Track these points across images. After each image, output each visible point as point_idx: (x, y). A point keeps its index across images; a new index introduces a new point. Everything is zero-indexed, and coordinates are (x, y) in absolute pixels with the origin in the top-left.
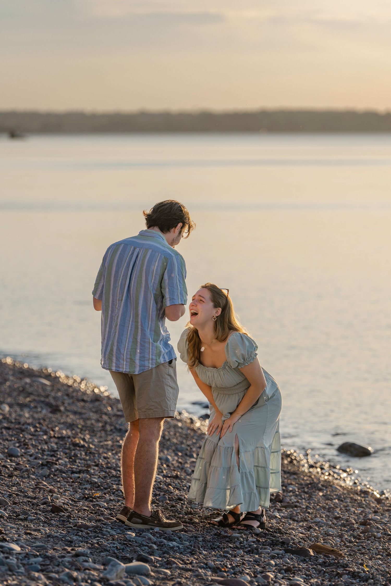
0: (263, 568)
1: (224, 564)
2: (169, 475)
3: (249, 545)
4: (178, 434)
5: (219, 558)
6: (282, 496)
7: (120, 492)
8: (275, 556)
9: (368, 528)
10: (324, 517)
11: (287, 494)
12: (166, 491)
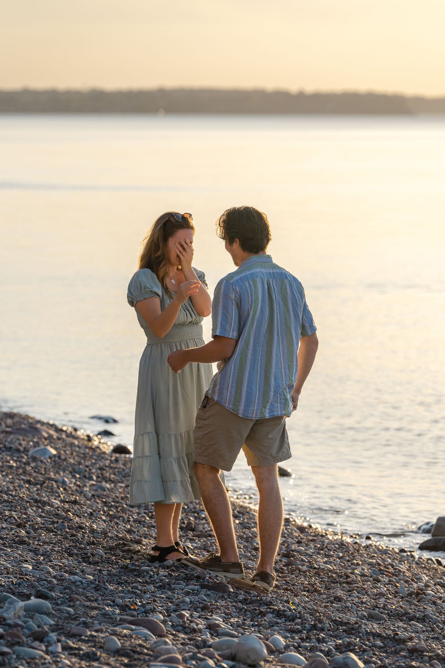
0: (177, 605)
1: (133, 601)
2: (67, 500)
3: (160, 579)
4: (75, 454)
5: (127, 594)
6: (193, 523)
7: (13, 519)
8: (190, 592)
9: (292, 560)
10: (242, 547)
11: (199, 522)
12: (65, 518)
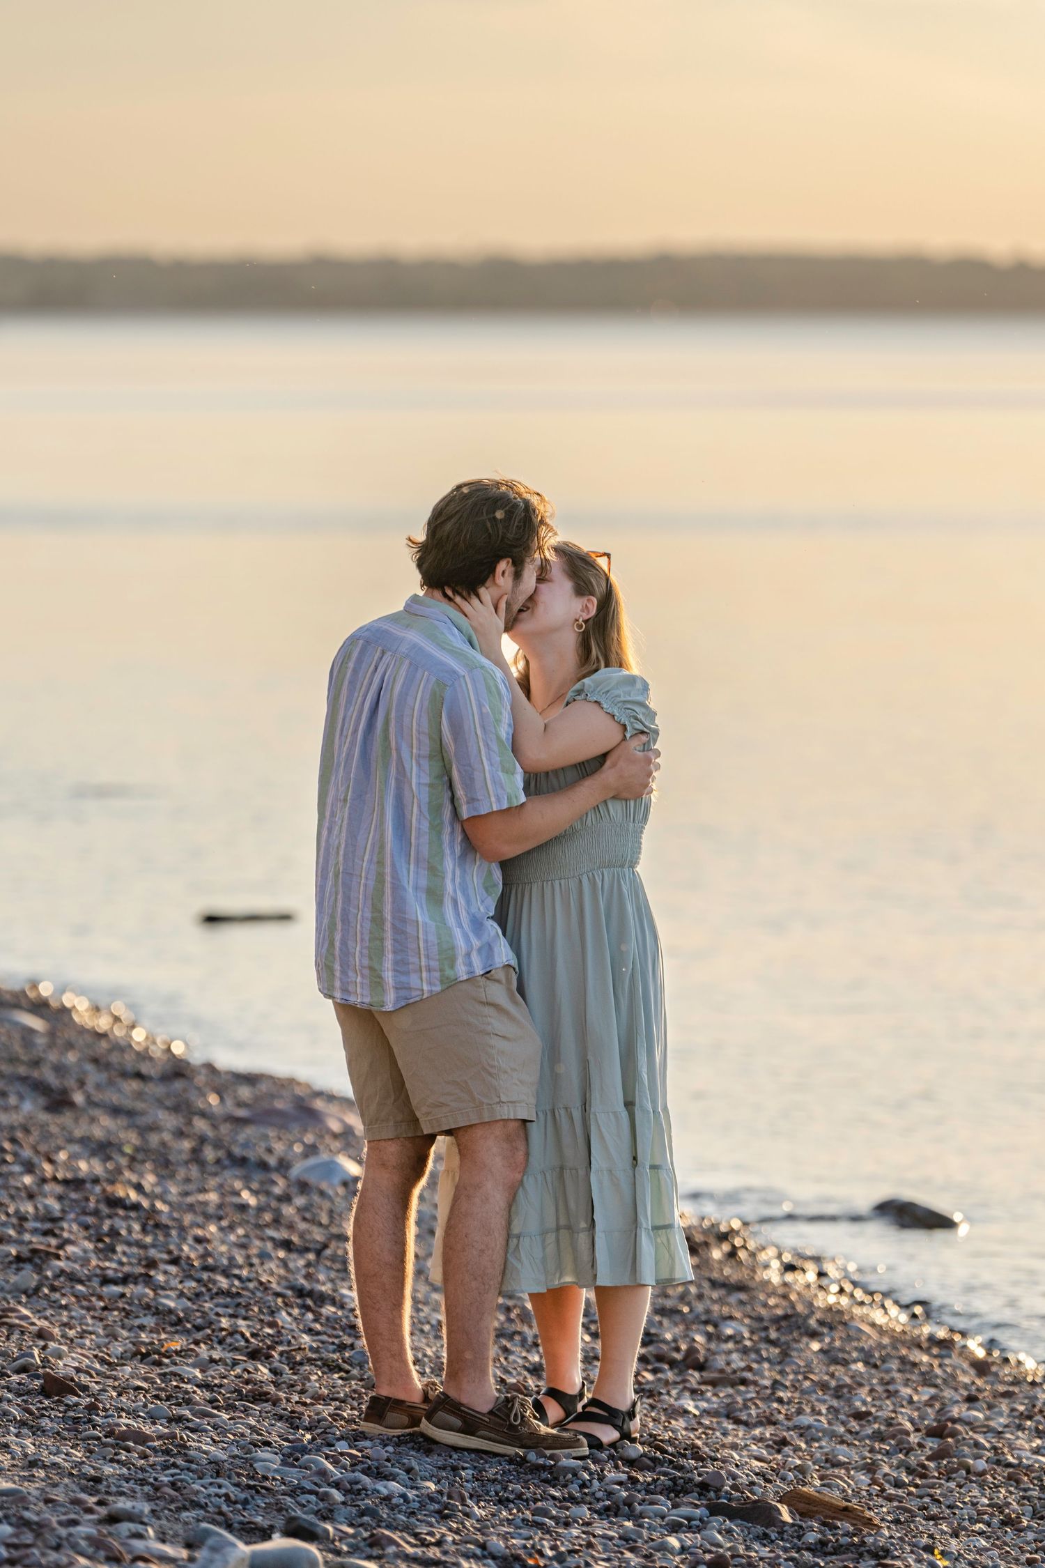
0: (645, 1557)
1: (533, 1546)
3: (606, 1491)
5: (520, 1528)
6: (703, 1351)
7: (238, 1337)
8: (680, 1525)
9: (949, 1445)
10: (824, 1411)
11: (717, 1346)
